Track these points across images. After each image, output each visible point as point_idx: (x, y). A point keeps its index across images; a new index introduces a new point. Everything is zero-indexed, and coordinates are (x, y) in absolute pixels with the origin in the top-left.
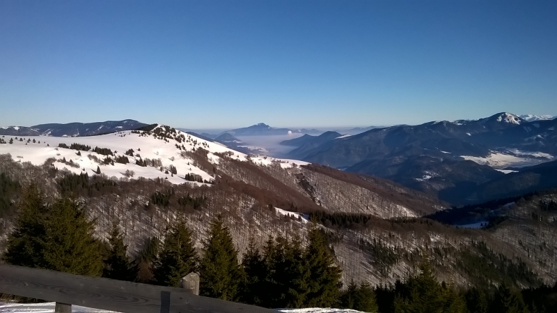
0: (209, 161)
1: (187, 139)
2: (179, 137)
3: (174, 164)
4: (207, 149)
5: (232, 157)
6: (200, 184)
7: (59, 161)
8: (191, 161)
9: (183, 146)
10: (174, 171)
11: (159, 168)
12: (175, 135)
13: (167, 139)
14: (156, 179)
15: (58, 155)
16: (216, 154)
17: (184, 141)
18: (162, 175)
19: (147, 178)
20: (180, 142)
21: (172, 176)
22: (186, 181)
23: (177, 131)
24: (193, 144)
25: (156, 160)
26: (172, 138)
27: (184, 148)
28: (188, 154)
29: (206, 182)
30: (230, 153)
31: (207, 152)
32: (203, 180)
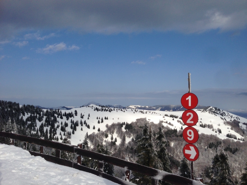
0: (240, 128)
1: (227, 114)
2: (222, 113)
3: (220, 128)
4: (239, 120)
6: (235, 140)
7: (165, 122)
8: (230, 127)
9: (225, 119)
10: (220, 131)
11: (212, 129)
12: (220, 112)
13: (216, 114)
14: (210, 135)
15: (165, 119)
16: (244, 124)
17: (225, 115)
18: (214, 133)
19: (206, 134)
20: (223, 116)
21: (219, 134)
22: (228, 138)
23: (221, 110)
24: (230, 117)
25: (210, 125)
26: (219, 114)
27: (225, 120)
28: (228, 123)
29: (239, 139)
31: (239, 122)
32: (237, 138)
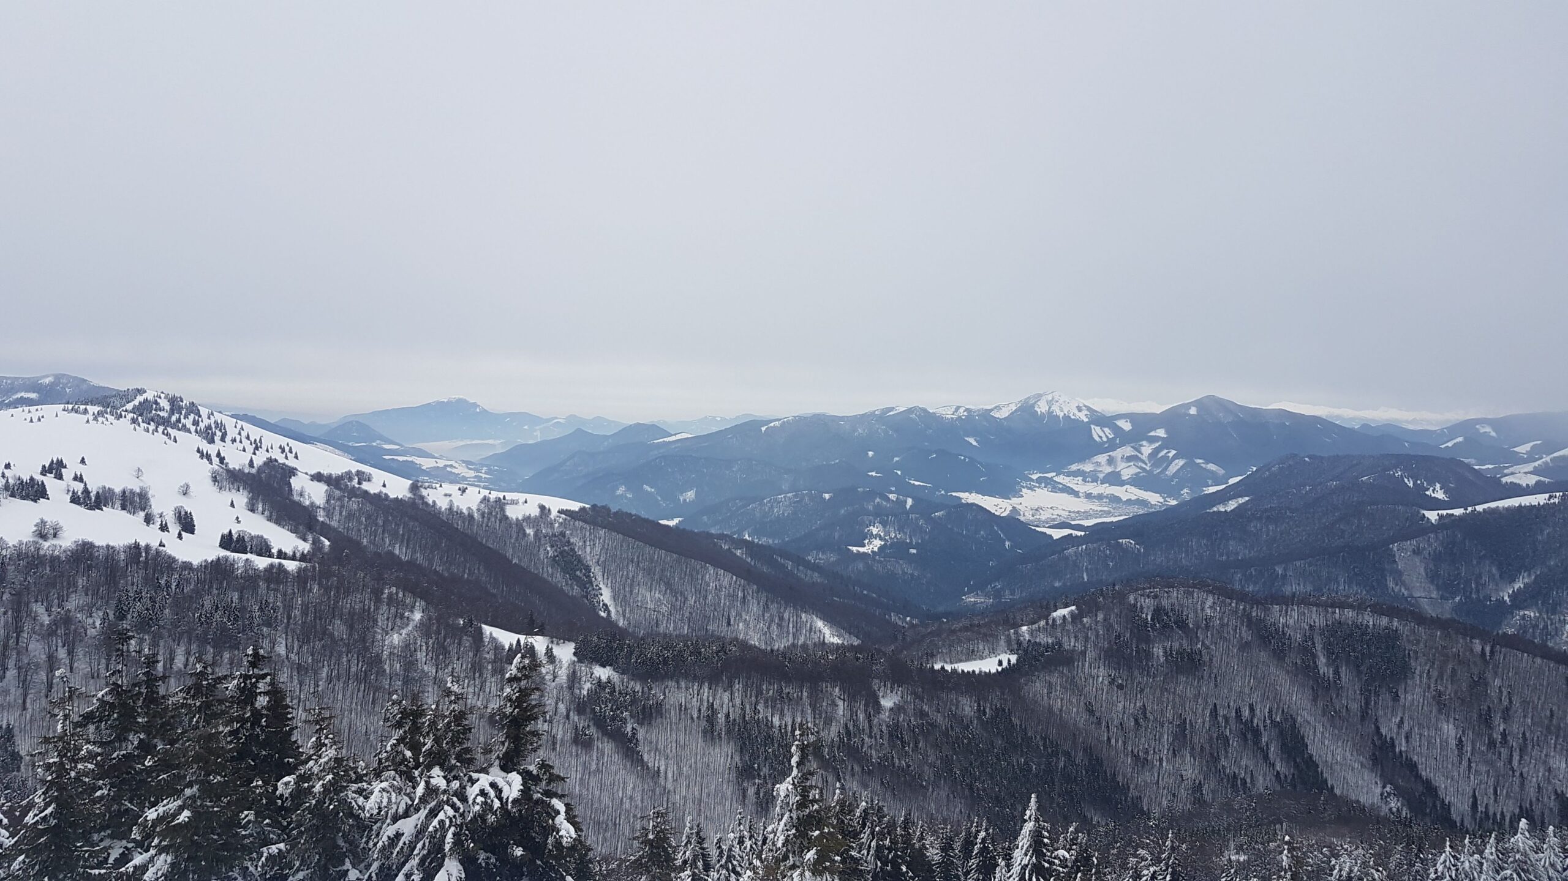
0: (296, 498)
1: (232, 433)
2: (209, 427)
3: (189, 504)
4: (291, 462)
5: (365, 486)
6: (261, 563)
8: (242, 498)
9: (219, 455)
10: (187, 524)
11: (142, 514)
12: (196, 423)
13: (173, 432)
14: (129, 547)
16: (318, 477)
17: (223, 439)
18: (149, 537)
19: (100, 541)
20: (211, 441)
21: (180, 537)
22: (224, 553)
23: (204, 412)
24: (250, 449)
25: (132, 492)
26: (189, 431)
27: (222, 460)
28: (233, 478)
29: (281, 555)
30: (362, 477)
31: (292, 472)
32: (275, 551)
